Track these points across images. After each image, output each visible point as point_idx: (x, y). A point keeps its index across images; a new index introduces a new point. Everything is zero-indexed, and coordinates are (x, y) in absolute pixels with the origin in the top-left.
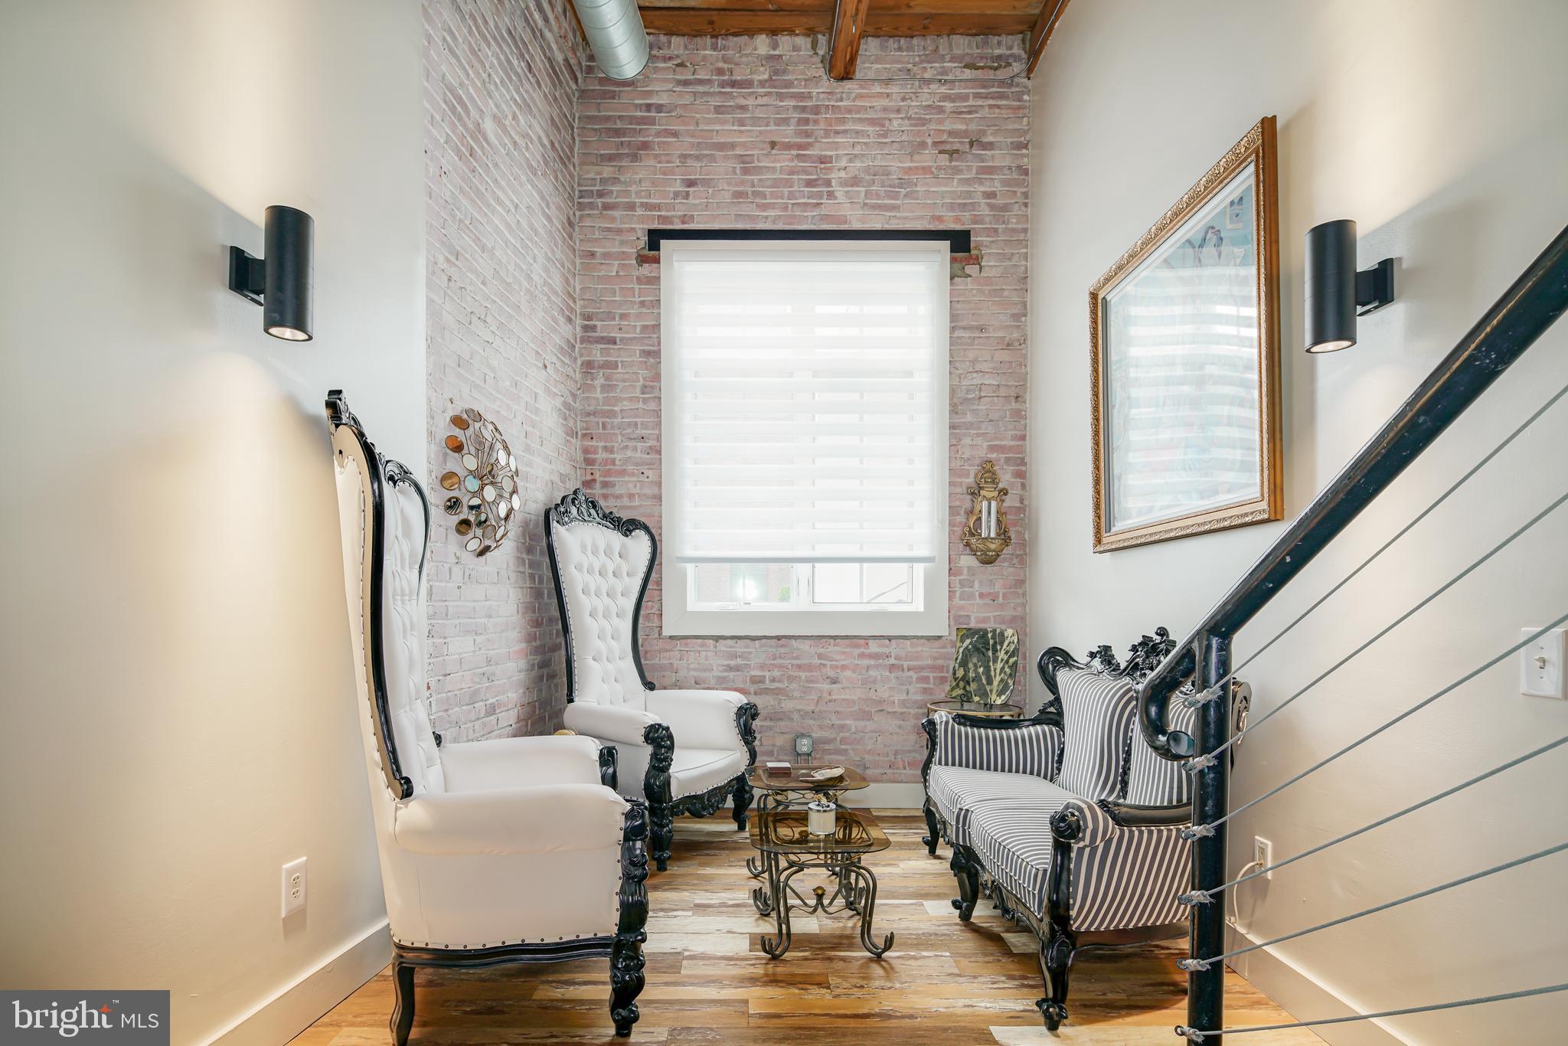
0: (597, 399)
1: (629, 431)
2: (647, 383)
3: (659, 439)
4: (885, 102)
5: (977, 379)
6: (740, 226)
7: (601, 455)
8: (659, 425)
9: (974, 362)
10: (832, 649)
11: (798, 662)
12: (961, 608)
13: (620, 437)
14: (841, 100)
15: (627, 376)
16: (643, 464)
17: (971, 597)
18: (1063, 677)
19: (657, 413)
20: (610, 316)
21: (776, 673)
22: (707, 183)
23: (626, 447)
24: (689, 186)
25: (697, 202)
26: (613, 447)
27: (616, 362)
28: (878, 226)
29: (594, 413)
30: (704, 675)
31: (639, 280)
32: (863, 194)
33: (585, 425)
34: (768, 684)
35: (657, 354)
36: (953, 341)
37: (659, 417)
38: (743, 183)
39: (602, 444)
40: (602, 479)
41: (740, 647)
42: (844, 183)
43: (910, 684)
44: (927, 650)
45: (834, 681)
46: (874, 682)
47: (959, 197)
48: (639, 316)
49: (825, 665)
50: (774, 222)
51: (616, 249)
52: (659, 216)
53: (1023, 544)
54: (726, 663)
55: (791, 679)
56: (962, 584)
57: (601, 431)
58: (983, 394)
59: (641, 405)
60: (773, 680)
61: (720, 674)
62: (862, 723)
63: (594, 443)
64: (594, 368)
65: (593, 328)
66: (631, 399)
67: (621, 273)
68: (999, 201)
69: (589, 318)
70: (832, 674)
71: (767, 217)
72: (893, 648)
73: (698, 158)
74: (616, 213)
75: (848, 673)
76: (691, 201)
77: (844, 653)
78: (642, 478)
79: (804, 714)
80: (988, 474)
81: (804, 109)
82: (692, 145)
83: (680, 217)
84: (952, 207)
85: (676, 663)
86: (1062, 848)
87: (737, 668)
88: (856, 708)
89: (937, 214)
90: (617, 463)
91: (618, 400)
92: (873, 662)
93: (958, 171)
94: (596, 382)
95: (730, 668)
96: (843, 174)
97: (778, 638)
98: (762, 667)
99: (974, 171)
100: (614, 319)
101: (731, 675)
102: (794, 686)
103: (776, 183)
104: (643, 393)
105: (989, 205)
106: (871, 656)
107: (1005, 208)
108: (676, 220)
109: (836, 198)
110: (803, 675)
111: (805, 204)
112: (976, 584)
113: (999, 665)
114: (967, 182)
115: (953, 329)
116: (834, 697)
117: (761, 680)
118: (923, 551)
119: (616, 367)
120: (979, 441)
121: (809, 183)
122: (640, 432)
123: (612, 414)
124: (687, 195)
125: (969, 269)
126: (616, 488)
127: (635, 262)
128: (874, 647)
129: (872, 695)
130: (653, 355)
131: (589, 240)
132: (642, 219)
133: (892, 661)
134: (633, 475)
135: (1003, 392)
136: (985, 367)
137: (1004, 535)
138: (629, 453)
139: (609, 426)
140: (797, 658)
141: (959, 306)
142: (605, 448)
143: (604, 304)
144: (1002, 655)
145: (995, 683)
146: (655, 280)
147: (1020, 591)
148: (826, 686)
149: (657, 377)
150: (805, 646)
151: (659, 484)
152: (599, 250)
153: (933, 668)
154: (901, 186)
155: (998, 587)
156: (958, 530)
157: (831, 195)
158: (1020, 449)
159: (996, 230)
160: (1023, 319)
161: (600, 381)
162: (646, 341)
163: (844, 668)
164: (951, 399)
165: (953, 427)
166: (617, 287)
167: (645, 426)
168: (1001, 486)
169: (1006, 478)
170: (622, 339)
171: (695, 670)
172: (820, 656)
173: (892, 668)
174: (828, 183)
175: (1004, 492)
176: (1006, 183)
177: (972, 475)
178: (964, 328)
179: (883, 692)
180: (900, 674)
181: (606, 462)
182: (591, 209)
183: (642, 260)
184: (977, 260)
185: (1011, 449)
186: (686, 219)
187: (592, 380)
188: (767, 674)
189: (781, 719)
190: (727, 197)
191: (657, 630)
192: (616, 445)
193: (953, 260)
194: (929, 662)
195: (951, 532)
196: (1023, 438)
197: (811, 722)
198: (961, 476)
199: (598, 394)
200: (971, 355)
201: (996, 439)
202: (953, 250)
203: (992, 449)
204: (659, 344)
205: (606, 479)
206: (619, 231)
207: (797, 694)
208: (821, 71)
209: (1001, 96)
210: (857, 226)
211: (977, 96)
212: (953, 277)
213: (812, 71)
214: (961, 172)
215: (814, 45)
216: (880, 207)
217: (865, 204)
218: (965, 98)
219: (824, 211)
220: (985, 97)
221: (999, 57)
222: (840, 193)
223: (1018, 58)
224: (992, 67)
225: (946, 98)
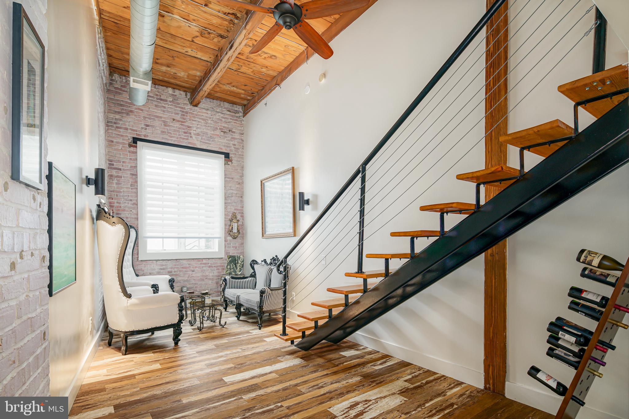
0: (114, 187)
1: (126, 198)
2: (132, 184)
3: (137, 200)
4: (207, 115)
5: (231, 191)
6: (163, 141)
7: (116, 205)
8: (137, 196)
9: (230, 187)
10: (193, 262)
11: (182, 266)
12: (228, 250)
13: (123, 200)
14: (194, 112)
15: (125, 181)
16: (131, 208)
17: (230, 247)
18: (256, 266)
19: (137, 193)
20: (119, 161)
21: (176, 270)
22: (153, 126)
23: (125, 203)
24: (147, 126)
25: (149, 131)
26: (120, 202)
27: (121, 176)
28: (205, 148)
29: (113, 191)
30: (152, 271)
31: (129, 152)
32: (201, 139)
33: (110, 195)
34: (173, 273)
35: (136, 175)
36: (225, 181)
37: (137, 194)
38: (164, 129)
39: (116, 201)
40: (116, 212)
41: (164, 263)
42: (195, 134)
43: (215, 270)
44: (219, 262)
45: (193, 271)
46: (205, 271)
47: (226, 144)
48: (129, 163)
49: (190, 267)
50: (174, 142)
51: (121, 141)
52: (136, 134)
53: (243, 234)
54: (160, 267)
55: (180, 271)
56: (228, 244)
57: (116, 197)
58: (233, 195)
59: (130, 190)
60: (175, 272)
61: (158, 271)
62: (201, 282)
63: (113, 200)
64: (113, 177)
65: (113, 165)
66: (127, 188)
67: (123, 149)
68: (237, 147)
69: (111, 161)
70: (192, 269)
71: (172, 140)
72: (210, 261)
73: (150, 119)
74: (121, 130)
75: (197, 269)
76: (147, 131)
77: (196, 263)
78: (131, 212)
79: (184, 281)
80: (234, 216)
81: (183, 112)
82: (148, 115)
83: (144, 135)
84: (225, 146)
85: (143, 268)
86: (261, 296)
87: (164, 269)
88: (200, 278)
89: (221, 147)
90: (122, 207)
91: (122, 188)
92: (204, 265)
93: (226, 137)
94: (114, 182)
95: (161, 269)
96: (194, 132)
97: (176, 260)
98: (171, 268)
99: (230, 138)
100: (120, 163)
101: (162, 271)
102: (181, 273)
103: (175, 131)
104: (131, 186)
105: (234, 147)
106: (204, 264)
107: (238, 149)
108: (142, 136)
109: (193, 138)
110: (184, 270)
111: (184, 138)
112: (232, 244)
113: (239, 265)
114: (228, 140)
115: (225, 178)
116: (193, 275)
117: (171, 272)
118: (218, 236)
119: (121, 178)
120: (232, 207)
121: (185, 133)
122: (130, 198)
123: (120, 192)
124: (146, 129)
125: (229, 163)
126: (122, 215)
127: (128, 146)
128: (204, 261)
129: (204, 274)
130: (135, 175)
131: (111, 137)
132: (130, 133)
133: (209, 265)
134: (128, 211)
135: (238, 195)
136: (233, 188)
137: (238, 231)
138: (126, 204)
139: (119, 196)
140: (182, 265)
141: (227, 172)
142: (117, 202)
143: (116, 158)
144: (239, 262)
145: (238, 269)
146: (136, 152)
147: (243, 246)
148: (191, 273)
149: (136, 182)
150: (184, 262)
151: (137, 214)
152: (115, 140)
153: (220, 266)
154: (211, 138)
155: (237, 245)
156: (227, 230)
157: (191, 137)
158: (242, 210)
159: (236, 154)
160: (243, 177)
161: (115, 181)
162: (132, 171)
163: (196, 267)
164: (225, 196)
165: (225, 203)
166: (121, 153)
167: (132, 196)
168: (237, 219)
169: (239, 217)
170: (123, 169)
171: (149, 270)
172: (189, 264)
173: (210, 267)
174: (190, 133)
175: (238, 221)
176: (238, 142)
177: (230, 216)
178: (228, 178)
179: (207, 273)
180: (212, 268)
181: (118, 207)
182: (112, 127)
183: (130, 146)
184: (231, 161)
185: (240, 210)
186: (146, 136)
187: (112, 181)
188: (173, 270)
189: (177, 283)
190: (159, 132)
191: (136, 259)
192: (121, 202)
193: (225, 160)
194: (220, 265)
195: (225, 231)
196: (243, 207)
197: (187, 283)
198: (227, 216)
199: (115, 185)
200: (230, 185)
201: (236, 207)
202: (225, 157)
203: (235, 209)
204: (137, 172)
205: (118, 212)
206: (122, 136)
207: (182, 275)
208: (188, 103)
209: (237, 120)
210: (199, 147)
211: (231, 119)
212: (225, 165)
213: (185, 102)
214: (227, 137)
215: (186, 95)
216: (205, 143)
217: (201, 141)
218: (228, 119)
219: (189, 141)
220: (233, 120)
221: (236, 111)
222: (194, 137)
223: (241, 112)
224: (234, 113)
225: (223, 118)
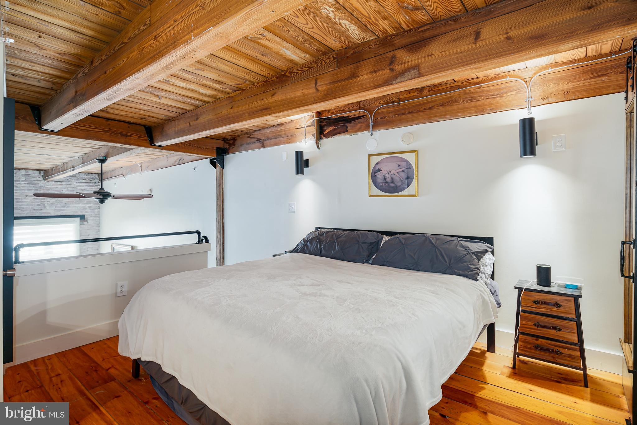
4: (61, 186)
14: (48, 186)
28: (59, 214)
32: (54, 207)
47: (82, 207)
58: (88, 250)
68: (92, 208)
81: (36, 187)
84: (80, 209)
89: (76, 211)
96: (48, 203)
99: (86, 202)
103: (28, 205)
105: (90, 209)
107: (94, 209)
109: (46, 208)
111: (37, 210)
114: (84, 204)
121: (38, 205)
125: (84, 223)
135: (94, 249)
141: (82, 231)
154: (65, 205)
157: (45, 207)
159: (91, 214)
160: (99, 233)
164: (80, 252)
174: (44, 205)
176: (95, 204)
178: (83, 236)
184: (87, 221)
193: (80, 221)
202: (80, 219)
208: (42, 179)
209: (93, 186)
210: (53, 214)
211: (86, 186)
212: (80, 225)
213: (39, 179)
214: (82, 202)
215: (40, 173)
216: (59, 210)
217: (55, 209)
218: (83, 186)
219: (42, 211)
220: (89, 186)
221: (92, 178)
222: (48, 207)
223: (97, 179)
224: (90, 180)
225: (78, 186)
